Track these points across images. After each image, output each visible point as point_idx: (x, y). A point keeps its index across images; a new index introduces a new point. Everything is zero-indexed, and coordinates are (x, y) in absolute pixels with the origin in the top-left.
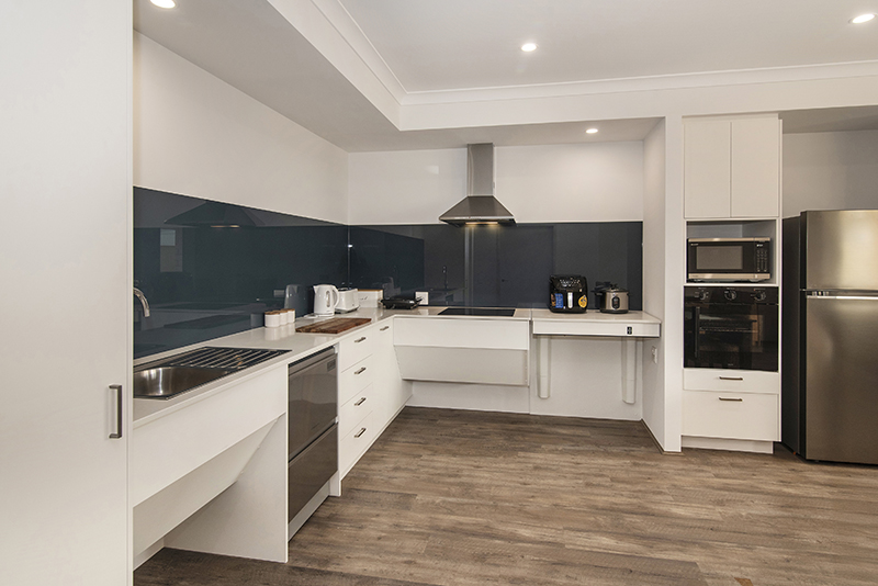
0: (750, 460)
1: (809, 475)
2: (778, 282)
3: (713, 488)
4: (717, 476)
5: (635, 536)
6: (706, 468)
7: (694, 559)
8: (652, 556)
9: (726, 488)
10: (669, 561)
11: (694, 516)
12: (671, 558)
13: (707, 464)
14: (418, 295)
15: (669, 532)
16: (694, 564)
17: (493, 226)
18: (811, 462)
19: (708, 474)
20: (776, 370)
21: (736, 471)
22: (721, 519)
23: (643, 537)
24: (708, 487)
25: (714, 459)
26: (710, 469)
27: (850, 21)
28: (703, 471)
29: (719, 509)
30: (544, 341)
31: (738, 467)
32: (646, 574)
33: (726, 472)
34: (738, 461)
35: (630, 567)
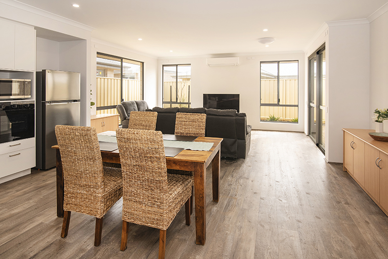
0: (25, 179)
1: (49, 174)
2: (35, 99)
3: (21, 196)
4: (17, 191)
5: (6, 231)
6: (9, 191)
7: (40, 222)
8: (22, 232)
9: (25, 193)
10: (31, 229)
11: (24, 209)
12: (31, 227)
13: (8, 189)
15: (19, 220)
16: (42, 223)
18: (47, 170)
19: (14, 192)
20: (34, 137)
21: (23, 186)
22: (35, 204)
23: (10, 230)
24: (18, 196)
25: (9, 186)
26: (11, 190)
28: (9, 192)
29: (31, 201)
31: (23, 183)
32: (27, 240)
33: (20, 188)
34: (20, 181)
35: (17, 242)
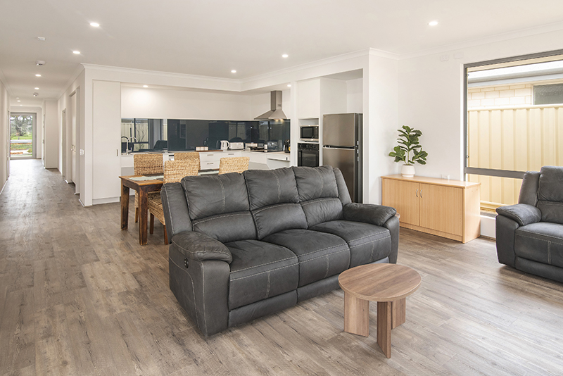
2: (319, 142)
14: (265, 145)
17: (282, 120)
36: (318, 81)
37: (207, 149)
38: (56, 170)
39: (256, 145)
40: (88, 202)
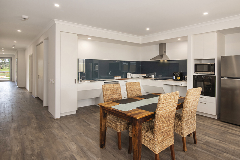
2: (216, 75)
14: (152, 75)
17: (166, 61)
20: (215, 97)
27: (203, 14)
30: (174, 87)
36: (215, 34)
37: (120, 77)
38: (24, 88)
39: (145, 75)
40: (57, 116)
